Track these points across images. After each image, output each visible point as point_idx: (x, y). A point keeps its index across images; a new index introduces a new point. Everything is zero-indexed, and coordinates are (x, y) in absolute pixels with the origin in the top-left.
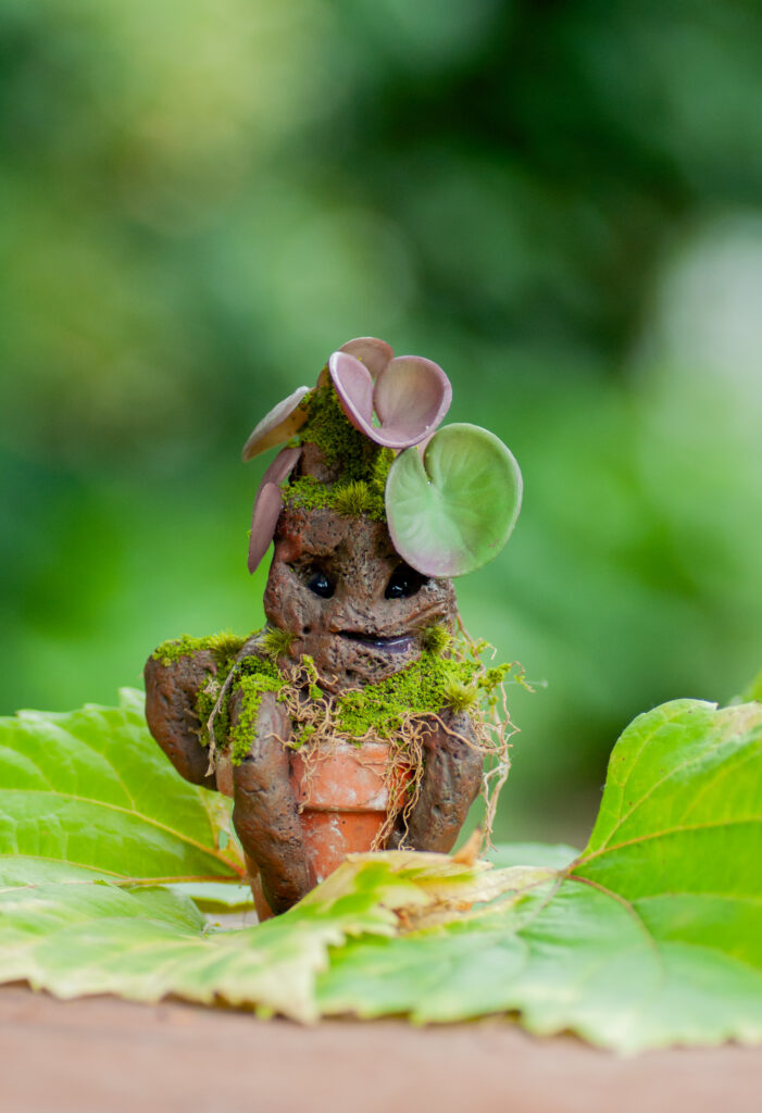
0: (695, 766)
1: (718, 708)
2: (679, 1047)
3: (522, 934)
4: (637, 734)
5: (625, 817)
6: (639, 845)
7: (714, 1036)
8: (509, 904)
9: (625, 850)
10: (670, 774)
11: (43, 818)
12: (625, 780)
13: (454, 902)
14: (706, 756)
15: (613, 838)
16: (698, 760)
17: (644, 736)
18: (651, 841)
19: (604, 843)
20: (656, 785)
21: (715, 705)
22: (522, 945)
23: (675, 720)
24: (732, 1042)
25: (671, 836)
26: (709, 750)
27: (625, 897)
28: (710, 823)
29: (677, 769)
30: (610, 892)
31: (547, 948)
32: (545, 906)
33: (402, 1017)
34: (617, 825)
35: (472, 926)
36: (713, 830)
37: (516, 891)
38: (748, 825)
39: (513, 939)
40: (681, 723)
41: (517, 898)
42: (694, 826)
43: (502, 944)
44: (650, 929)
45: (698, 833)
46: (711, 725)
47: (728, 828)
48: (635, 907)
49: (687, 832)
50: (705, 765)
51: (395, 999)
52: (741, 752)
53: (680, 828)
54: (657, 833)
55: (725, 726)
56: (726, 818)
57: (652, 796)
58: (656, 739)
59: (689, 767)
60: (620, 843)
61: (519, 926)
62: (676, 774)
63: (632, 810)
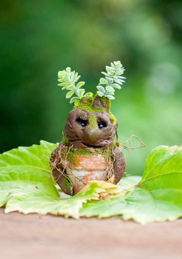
0: (163, 160)
1: (169, 147)
2: (156, 222)
3: (126, 200)
4: (151, 154)
5: (149, 173)
6: (152, 179)
7: (163, 219)
8: (124, 193)
9: (149, 180)
10: (158, 162)
11: (24, 172)
12: (149, 164)
13: (112, 193)
14: (166, 158)
15: (147, 177)
16: (164, 159)
17: (153, 154)
18: (154, 178)
19: (145, 179)
20: (155, 165)
21: (168, 146)
22: (126, 202)
23: (159, 150)
24: (167, 220)
25: (159, 176)
26: (166, 156)
27: (149, 191)
28: (166, 173)
29: (160, 161)
30: (146, 190)
31: (131, 203)
32: (132, 193)
33: (96, 217)
34: (147, 175)
35: (116, 198)
36: (167, 175)
37: (126, 190)
38: (174, 173)
39: (124, 201)
40: (161, 151)
41: (126, 192)
42: (163, 174)
43: (122, 202)
44: (154, 197)
45: (164, 175)
46: (167, 151)
47: (170, 174)
48: (151, 193)
49: (162, 175)
50: (165, 160)
51: (95, 213)
52: (172, 157)
53: (160, 174)
54: (156, 176)
55: (170, 151)
56: (170, 172)
57: (154, 168)
58: (155, 155)
59: (162, 161)
60: (148, 178)
61: (126, 198)
62: (159, 162)
63: (150, 171)
